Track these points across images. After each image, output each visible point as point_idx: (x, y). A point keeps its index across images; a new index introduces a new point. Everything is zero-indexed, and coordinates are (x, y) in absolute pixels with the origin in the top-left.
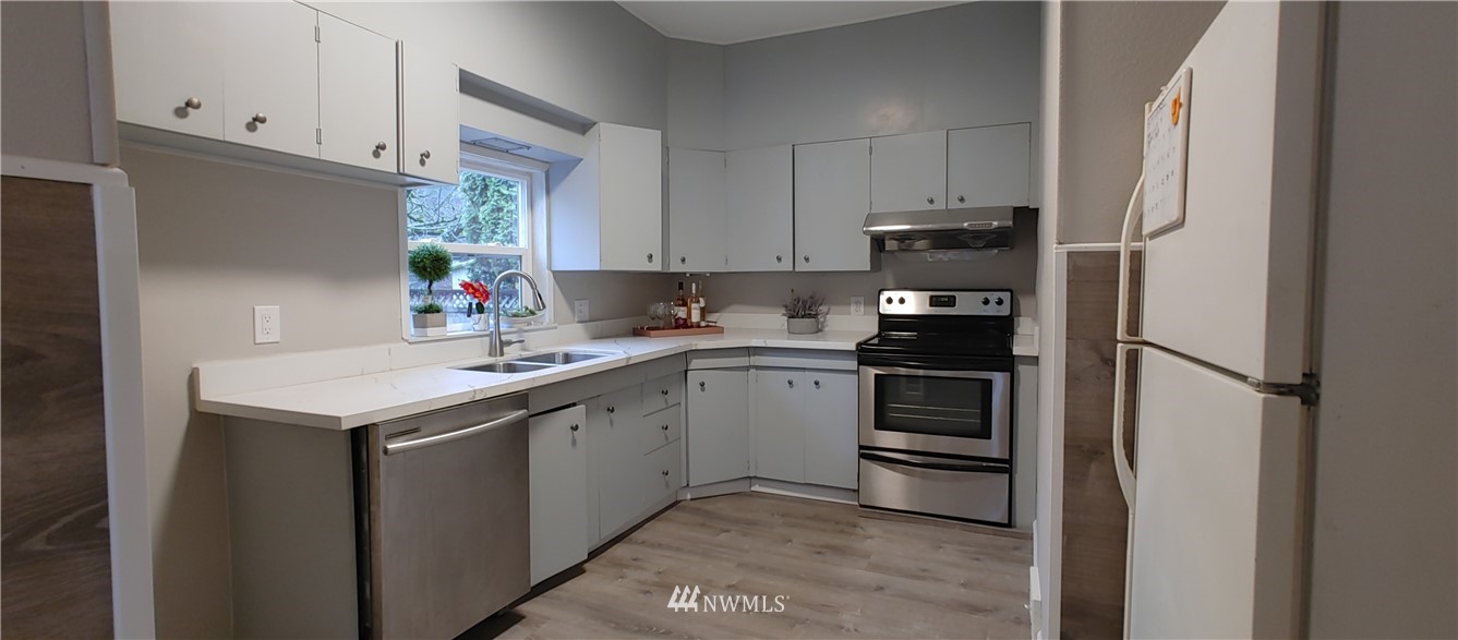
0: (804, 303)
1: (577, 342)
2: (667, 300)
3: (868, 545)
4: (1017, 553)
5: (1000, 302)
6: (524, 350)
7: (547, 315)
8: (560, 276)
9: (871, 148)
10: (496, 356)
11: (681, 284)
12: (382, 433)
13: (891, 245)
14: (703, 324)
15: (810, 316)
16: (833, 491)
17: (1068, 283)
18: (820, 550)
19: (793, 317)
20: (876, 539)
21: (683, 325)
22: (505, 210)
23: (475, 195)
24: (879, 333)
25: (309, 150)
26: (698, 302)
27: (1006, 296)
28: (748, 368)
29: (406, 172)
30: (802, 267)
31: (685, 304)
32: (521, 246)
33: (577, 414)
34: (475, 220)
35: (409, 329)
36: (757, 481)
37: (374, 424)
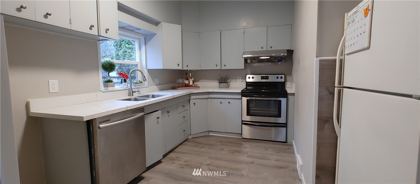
0: (224, 79)
1: (155, 91)
2: (182, 78)
3: (246, 150)
4: (289, 150)
5: (281, 78)
6: (139, 94)
7: (146, 83)
8: (149, 71)
9: (244, 32)
10: (131, 96)
11: (186, 74)
12: (98, 122)
13: (249, 61)
14: (193, 85)
15: (226, 83)
16: (234, 134)
17: (319, 69)
18: (233, 152)
19: (221, 83)
20: (248, 148)
21: (187, 86)
22: (128, 52)
23: (118, 47)
24: (246, 87)
25: (68, 26)
26: (192, 79)
27: (283, 76)
28: (208, 98)
29: (101, 35)
30: (223, 68)
31: (188, 79)
32: (137, 61)
33: (158, 113)
34: (118, 55)
35: (102, 88)
36: (211, 132)
37: (95, 119)
